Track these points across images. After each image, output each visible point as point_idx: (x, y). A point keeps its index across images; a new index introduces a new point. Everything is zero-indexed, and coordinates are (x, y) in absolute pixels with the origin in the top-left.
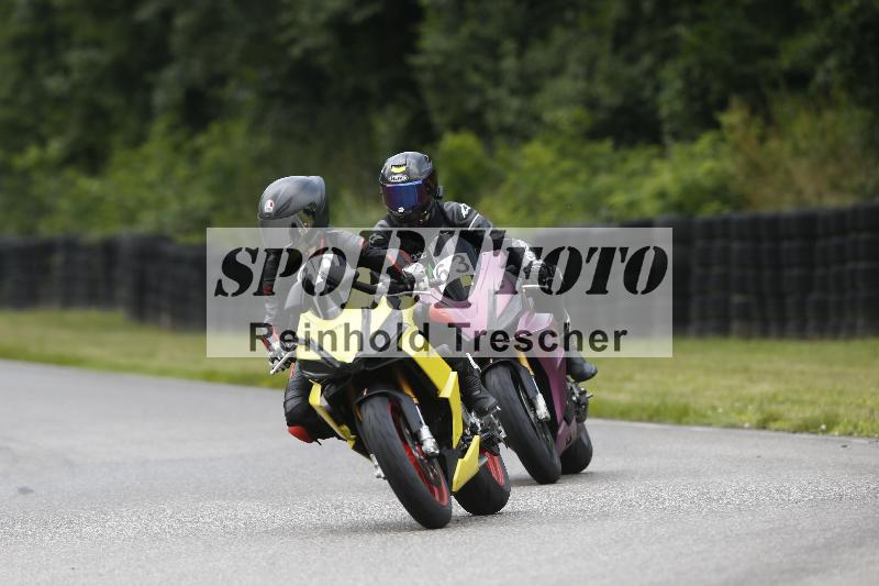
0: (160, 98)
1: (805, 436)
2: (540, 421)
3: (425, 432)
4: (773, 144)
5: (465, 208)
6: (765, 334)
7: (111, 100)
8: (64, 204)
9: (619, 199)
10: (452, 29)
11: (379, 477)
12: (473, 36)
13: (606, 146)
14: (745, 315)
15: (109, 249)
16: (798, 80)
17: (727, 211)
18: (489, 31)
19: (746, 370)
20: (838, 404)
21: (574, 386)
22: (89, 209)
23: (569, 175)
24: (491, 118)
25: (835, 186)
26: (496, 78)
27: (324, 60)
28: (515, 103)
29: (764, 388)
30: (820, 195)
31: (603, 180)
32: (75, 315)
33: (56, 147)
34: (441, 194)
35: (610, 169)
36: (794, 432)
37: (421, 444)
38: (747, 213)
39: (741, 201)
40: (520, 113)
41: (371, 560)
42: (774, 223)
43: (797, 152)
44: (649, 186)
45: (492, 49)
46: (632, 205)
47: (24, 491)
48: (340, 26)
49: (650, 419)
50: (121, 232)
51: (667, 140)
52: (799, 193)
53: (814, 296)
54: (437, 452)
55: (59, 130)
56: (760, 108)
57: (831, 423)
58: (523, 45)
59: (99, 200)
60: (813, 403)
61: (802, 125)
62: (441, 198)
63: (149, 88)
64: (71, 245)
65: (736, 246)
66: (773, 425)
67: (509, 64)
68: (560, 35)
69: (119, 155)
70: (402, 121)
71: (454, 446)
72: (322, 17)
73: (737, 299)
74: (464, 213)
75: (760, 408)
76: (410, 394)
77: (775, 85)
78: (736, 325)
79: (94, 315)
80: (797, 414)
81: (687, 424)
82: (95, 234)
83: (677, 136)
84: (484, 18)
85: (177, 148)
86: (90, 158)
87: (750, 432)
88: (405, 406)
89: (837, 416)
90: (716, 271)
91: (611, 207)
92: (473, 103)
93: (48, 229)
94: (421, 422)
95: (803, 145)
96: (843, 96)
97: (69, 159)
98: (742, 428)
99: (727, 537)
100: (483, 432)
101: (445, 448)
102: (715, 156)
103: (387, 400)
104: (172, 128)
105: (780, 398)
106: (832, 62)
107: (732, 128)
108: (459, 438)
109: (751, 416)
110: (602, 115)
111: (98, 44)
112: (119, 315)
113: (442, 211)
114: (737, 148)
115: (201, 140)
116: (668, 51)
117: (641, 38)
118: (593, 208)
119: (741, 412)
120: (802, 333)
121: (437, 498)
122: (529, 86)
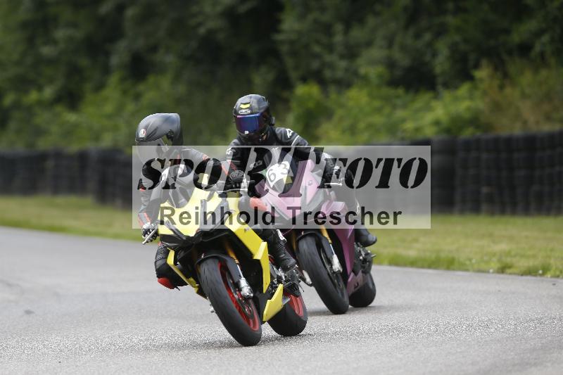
0: (115, 60)
1: (529, 278)
2: (334, 272)
3: (243, 282)
4: (508, 90)
5: (290, 132)
6: (503, 212)
7: (84, 62)
8: (54, 129)
9: (409, 125)
10: (302, 17)
11: (212, 312)
12: (316, 21)
13: (401, 91)
14: (490, 199)
15: (83, 157)
16: (524, 49)
17: (478, 134)
18: (326, 17)
19: (491, 235)
20: (549, 257)
21: (361, 250)
22: (69, 132)
23: (378, 110)
24: (328, 74)
25: (548, 118)
26: (330, 48)
27: (221, 36)
28: (343, 64)
29: (503, 247)
30: (537, 123)
31: (400, 113)
32: (61, 200)
33: (48, 92)
34: (273, 123)
35: (405, 106)
36: (522, 275)
37: (240, 290)
38: (491, 135)
39: (488, 127)
40: (347, 70)
41: (251, 356)
42: (509, 141)
43: (524, 96)
44: (429, 118)
45: (328, 29)
46: (417, 130)
47: (28, 312)
48: (230, 15)
49: (429, 267)
50: (90, 146)
51: (440, 88)
52: (525, 122)
53: (535, 188)
54: (252, 295)
55: (51, 81)
56: (500, 67)
57: (546, 270)
58: (348, 27)
59: (76, 126)
60: (534, 256)
61: (527, 78)
62: (273, 125)
63: (107, 54)
64: (58, 155)
65: (484, 156)
66: (508, 271)
67: (338, 38)
68: (371, 21)
69: (89, 97)
70: (271, 77)
71: (264, 291)
72: (219, 9)
73: (485, 190)
74: (289, 135)
75: (499, 260)
76: (234, 257)
77: (510, 53)
78: (484, 207)
79: (73, 200)
80: (524, 264)
81: (454, 270)
82: (74, 148)
83: (446, 85)
84: (323, 9)
85: (125, 92)
86: (71, 99)
87: (494, 275)
88: (230, 265)
89: (549, 264)
90: (472, 172)
91: (404, 131)
92: (315, 65)
93: (44, 144)
94: (240, 276)
95: (527, 91)
96: (552, 61)
97: (58, 100)
98: (488, 272)
99: (479, 342)
100: (286, 281)
101: (258, 293)
102: (471, 98)
103: (217, 261)
104: (123, 80)
105: (513, 253)
106: (545, 38)
107: (481, 80)
108: (267, 286)
109: (495, 265)
110: (398, 73)
111: (74, 25)
112: (89, 200)
113: (274, 134)
114: (485, 93)
115: (141, 87)
116: (441, 31)
117: (424, 22)
118: (393, 132)
119: (487, 262)
120: (527, 211)
121: (252, 326)
122: (351, 53)
